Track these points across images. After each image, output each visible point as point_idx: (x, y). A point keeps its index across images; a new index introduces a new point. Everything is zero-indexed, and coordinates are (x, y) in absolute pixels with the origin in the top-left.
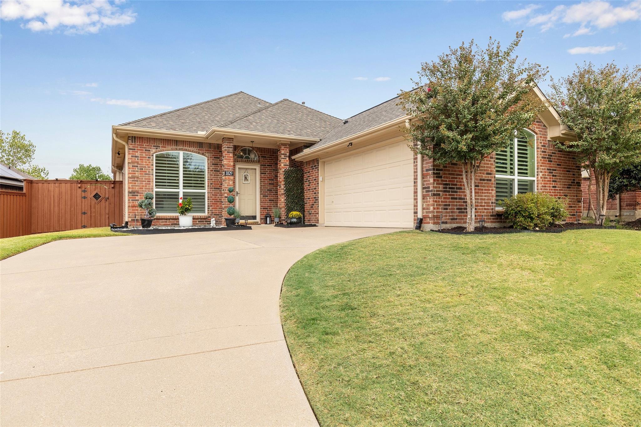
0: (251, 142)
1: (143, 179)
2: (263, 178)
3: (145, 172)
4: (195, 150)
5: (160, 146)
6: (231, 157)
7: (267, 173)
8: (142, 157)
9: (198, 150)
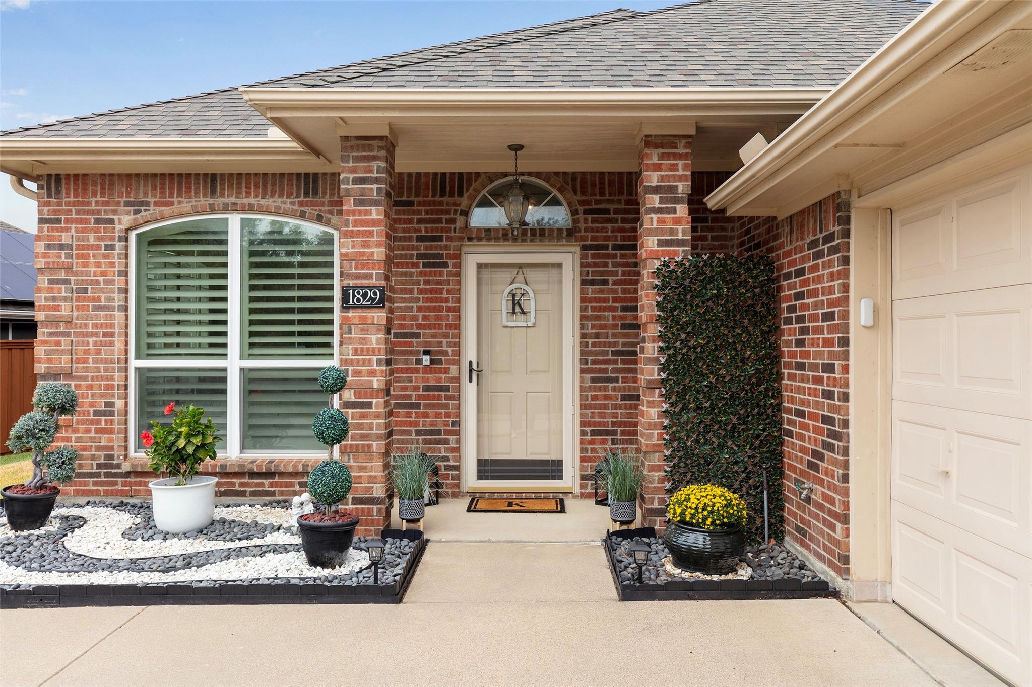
0: (510, 147)
1: (86, 325)
2: (590, 300)
3: (94, 299)
4: (288, 206)
5: (151, 200)
6: (375, 223)
7: (611, 279)
8: (83, 247)
9: (301, 204)
